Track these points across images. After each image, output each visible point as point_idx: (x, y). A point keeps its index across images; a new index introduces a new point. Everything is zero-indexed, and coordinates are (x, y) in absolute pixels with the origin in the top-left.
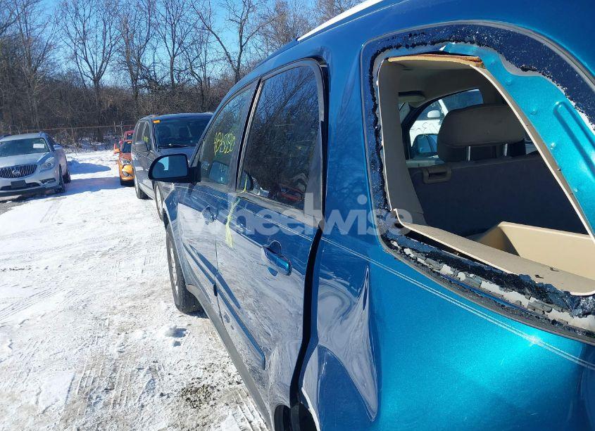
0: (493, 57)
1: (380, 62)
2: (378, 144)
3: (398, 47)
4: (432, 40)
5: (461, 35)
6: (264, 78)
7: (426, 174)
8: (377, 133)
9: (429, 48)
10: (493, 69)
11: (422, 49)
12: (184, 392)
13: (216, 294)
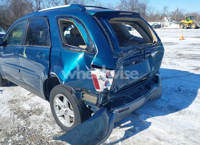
0: (75, 21)
1: (59, 20)
2: (60, 33)
3: (62, 18)
4: (67, 17)
5: (71, 17)
6: (30, 19)
7: (68, 39)
8: (60, 31)
9: (67, 19)
10: (75, 23)
11: (66, 19)
12: (9, 102)
13: (20, 72)
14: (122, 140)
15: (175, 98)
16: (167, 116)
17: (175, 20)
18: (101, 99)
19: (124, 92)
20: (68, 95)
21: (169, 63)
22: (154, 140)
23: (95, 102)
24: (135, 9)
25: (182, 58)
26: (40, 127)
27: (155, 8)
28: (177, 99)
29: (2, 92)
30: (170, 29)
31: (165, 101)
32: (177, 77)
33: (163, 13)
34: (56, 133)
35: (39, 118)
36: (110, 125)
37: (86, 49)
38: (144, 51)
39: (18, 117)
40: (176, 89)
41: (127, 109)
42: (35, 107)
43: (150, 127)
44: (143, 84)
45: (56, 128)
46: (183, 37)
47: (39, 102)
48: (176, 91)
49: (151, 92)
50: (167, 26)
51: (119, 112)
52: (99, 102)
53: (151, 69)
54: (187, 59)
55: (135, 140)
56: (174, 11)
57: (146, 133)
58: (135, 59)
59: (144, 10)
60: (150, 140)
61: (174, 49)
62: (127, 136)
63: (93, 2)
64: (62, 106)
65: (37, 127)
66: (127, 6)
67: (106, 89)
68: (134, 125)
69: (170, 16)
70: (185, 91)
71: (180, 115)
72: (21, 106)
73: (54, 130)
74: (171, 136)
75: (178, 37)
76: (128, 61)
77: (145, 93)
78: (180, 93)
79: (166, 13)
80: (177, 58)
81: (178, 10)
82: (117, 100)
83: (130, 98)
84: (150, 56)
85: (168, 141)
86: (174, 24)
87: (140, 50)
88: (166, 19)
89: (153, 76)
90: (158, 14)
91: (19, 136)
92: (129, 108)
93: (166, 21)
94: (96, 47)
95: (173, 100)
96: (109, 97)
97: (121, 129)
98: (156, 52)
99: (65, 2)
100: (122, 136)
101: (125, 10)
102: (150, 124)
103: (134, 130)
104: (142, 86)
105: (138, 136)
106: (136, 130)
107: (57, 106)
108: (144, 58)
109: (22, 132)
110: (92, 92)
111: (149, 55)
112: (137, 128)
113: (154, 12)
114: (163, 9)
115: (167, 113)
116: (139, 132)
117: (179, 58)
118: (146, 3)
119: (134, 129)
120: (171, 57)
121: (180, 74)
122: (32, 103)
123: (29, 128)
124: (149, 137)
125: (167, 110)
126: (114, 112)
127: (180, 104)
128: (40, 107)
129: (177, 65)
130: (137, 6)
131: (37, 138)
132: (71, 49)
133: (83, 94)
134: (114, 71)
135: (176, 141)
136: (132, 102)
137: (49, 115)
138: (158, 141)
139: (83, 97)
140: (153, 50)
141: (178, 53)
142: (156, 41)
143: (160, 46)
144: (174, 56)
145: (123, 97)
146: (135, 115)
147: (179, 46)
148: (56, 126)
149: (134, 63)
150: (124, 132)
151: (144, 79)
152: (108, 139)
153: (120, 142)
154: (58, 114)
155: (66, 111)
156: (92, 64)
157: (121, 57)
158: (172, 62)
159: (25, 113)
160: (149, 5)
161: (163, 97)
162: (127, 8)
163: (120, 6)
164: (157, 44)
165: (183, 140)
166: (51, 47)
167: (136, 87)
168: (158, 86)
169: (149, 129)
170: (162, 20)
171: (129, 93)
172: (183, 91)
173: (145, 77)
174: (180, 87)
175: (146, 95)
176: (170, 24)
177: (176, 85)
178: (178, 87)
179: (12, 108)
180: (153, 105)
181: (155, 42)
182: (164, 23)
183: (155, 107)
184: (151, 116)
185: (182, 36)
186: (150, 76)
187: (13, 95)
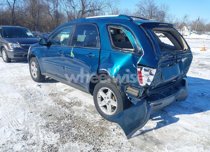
0: (124, 29)
1: (109, 27)
3: (112, 25)
4: (117, 25)
5: (121, 26)
11: (115, 26)
12: (50, 95)
13: (64, 69)
14: (155, 129)
15: (198, 101)
16: (192, 115)
17: (195, 30)
18: (142, 93)
19: (157, 90)
20: (113, 88)
21: (191, 72)
22: (183, 130)
23: (137, 94)
24: (153, 16)
25: (204, 68)
26: (83, 115)
27: (175, 16)
28: (201, 103)
29: (41, 87)
30: (190, 39)
31: (190, 103)
32: (201, 84)
33: (182, 22)
34: (98, 120)
35: (80, 108)
36: (148, 114)
37: (134, 51)
38: (177, 57)
39: (62, 107)
40: (200, 94)
41: (160, 104)
42: (74, 100)
43: (178, 121)
44: (172, 86)
45: (97, 116)
46: (204, 48)
47: (76, 97)
48: (199, 96)
49: (179, 92)
50: (187, 36)
51: (154, 106)
52: (140, 94)
53: (181, 72)
54: (209, 69)
55: (166, 129)
56: (195, 20)
57: (175, 125)
58: (170, 62)
59: (163, 18)
60: (180, 130)
61: (195, 59)
62: (159, 126)
63: (110, 7)
64: (105, 97)
65: (81, 115)
66: (145, 13)
67: (147, 85)
68: (164, 119)
69: (191, 25)
70: (208, 96)
71: (204, 114)
72: (61, 99)
73: (96, 118)
74: (197, 128)
75: (200, 47)
76: (165, 63)
77: (174, 93)
78: (203, 98)
79: (186, 22)
80: (199, 68)
81: (200, 20)
82: (152, 96)
83: (162, 95)
84: (181, 62)
85: (195, 132)
86: (194, 33)
87: (173, 55)
88: (186, 28)
89: (181, 80)
90: (178, 23)
91: (68, 120)
92: (161, 103)
93: (185, 30)
94: (143, 49)
95: (197, 103)
96: (148, 92)
97: (153, 121)
98: (186, 58)
99: (82, 6)
100: (155, 126)
101: (142, 16)
102: (178, 119)
103: (164, 123)
104: (172, 87)
105: (168, 127)
106: (166, 122)
107: (99, 98)
108: (177, 62)
109: (70, 118)
110: (135, 86)
111: (179, 60)
112: (167, 121)
113: (173, 20)
114: (183, 18)
115: (192, 113)
116: (169, 124)
117: (201, 68)
118: (165, 11)
119: (164, 121)
120: (193, 66)
121: (203, 82)
122: (70, 97)
123: (75, 115)
124: (178, 128)
125: (192, 110)
126: (150, 105)
127: (204, 106)
128: (78, 101)
129: (199, 74)
130: (155, 14)
131: (83, 123)
132: (120, 51)
133: (127, 87)
134: (156, 69)
135: (201, 132)
136: (164, 98)
137: (88, 106)
138: (186, 131)
139: (127, 90)
140: (183, 56)
141: (200, 63)
142: (187, 49)
143: (189, 53)
144: (196, 66)
145: (157, 94)
146: (164, 112)
147: (201, 57)
148: (96, 115)
149: (169, 65)
150: (156, 123)
151: (174, 81)
152: (143, 128)
153: (154, 130)
154: (101, 104)
155: (109, 101)
156: (138, 63)
157: (161, 59)
158: (194, 71)
159: (67, 104)
160: (168, 13)
161: (187, 100)
162: (145, 15)
163: (138, 13)
164: (187, 51)
165: (208, 132)
166: (101, 49)
167: (167, 87)
168: (185, 88)
169: (178, 123)
170: (182, 29)
171: (162, 91)
172: (206, 96)
173: (175, 79)
174: (203, 93)
175: (176, 94)
176: (190, 34)
177: (199, 91)
178: (201, 93)
179: (55, 100)
180: (179, 106)
181: (185, 50)
182: (183, 32)
183: (181, 107)
184: (178, 113)
185: (204, 46)
186: (178, 79)
187: (51, 90)
